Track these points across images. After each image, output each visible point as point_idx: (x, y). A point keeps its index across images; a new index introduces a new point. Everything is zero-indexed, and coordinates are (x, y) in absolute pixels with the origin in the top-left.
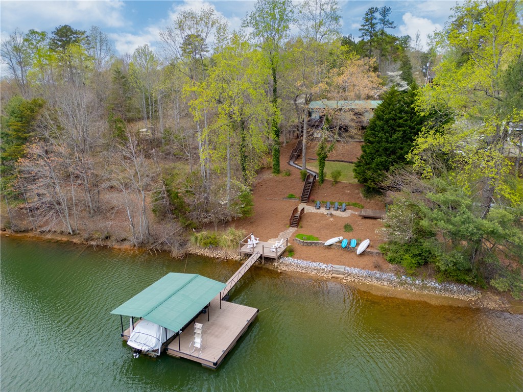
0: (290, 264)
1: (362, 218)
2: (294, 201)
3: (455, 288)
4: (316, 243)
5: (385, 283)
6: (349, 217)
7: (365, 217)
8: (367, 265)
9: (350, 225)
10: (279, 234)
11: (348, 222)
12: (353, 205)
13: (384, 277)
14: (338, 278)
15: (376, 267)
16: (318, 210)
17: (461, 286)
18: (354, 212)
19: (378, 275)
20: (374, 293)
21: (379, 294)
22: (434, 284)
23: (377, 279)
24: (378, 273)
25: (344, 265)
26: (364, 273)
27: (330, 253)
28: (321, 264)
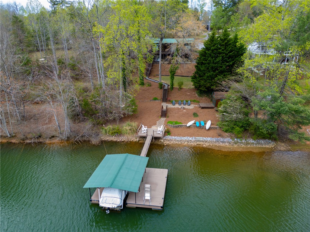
0: (171, 140)
1: (201, 109)
2: (157, 101)
3: (262, 142)
4: (181, 126)
5: (227, 144)
6: (194, 108)
7: (203, 108)
8: (214, 135)
9: (196, 113)
10: (157, 123)
11: (195, 111)
12: (193, 101)
13: (225, 141)
14: (200, 144)
15: (219, 136)
16: (174, 106)
17: (265, 141)
18: (195, 106)
19: (222, 140)
20: (223, 150)
21: (226, 150)
22: (251, 141)
23: (222, 142)
24: (221, 138)
25: (201, 136)
26: (214, 140)
27: (191, 131)
28: (189, 137)
